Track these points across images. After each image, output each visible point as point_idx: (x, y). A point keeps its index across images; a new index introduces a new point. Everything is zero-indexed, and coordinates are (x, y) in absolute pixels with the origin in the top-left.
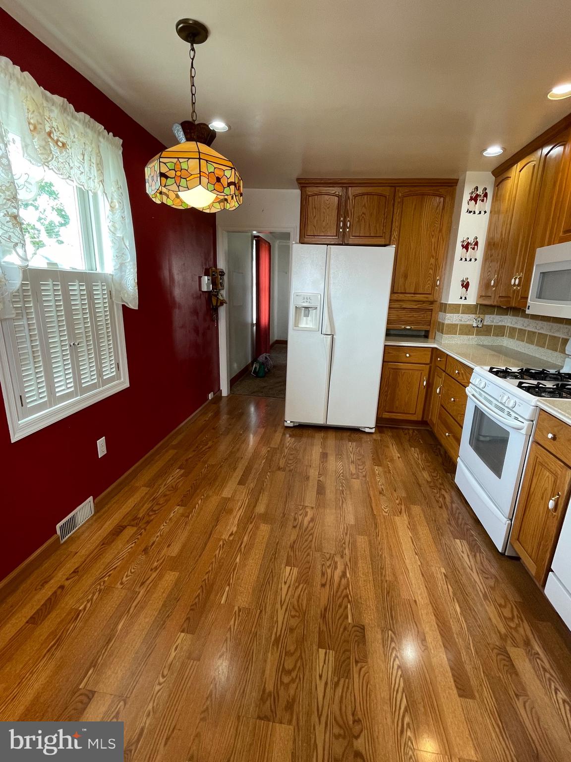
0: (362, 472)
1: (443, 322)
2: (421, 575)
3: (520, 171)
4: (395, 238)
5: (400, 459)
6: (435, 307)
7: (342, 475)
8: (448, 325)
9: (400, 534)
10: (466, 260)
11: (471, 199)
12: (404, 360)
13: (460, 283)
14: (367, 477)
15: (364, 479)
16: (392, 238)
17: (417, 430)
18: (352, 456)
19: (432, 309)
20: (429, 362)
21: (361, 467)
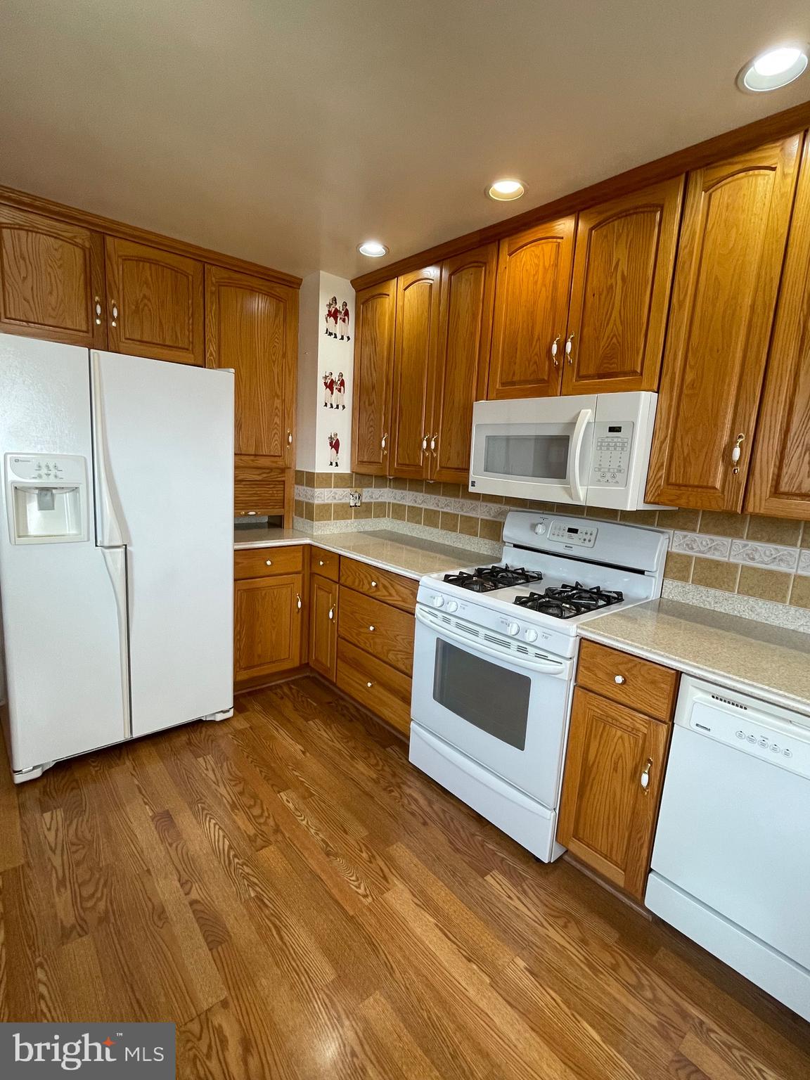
0: (265, 823)
1: (310, 501)
2: (509, 1008)
3: (405, 290)
4: (211, 355)
5: (308, 754)
6: (289, 477)
7: (232, 853)
8: (319, 506)
9: (418, 931)
10: (332, 407)
11: (330, 314)
12: (263, 572)
13: (328, 441)
14: (281, 828)
15: (280, 838)
16: (208, 355)
17: (293, 682)
18: (222, 790)
19: (284, 481)
20: (300, 569)
21: (256, 811)
